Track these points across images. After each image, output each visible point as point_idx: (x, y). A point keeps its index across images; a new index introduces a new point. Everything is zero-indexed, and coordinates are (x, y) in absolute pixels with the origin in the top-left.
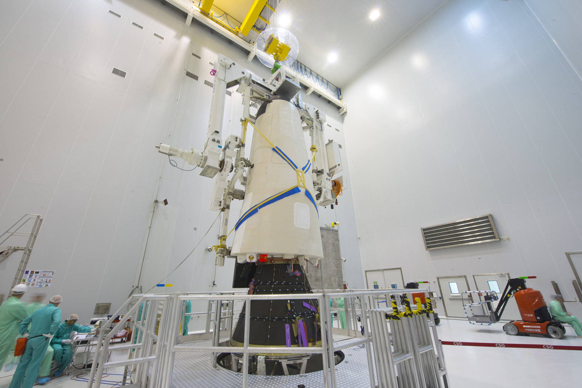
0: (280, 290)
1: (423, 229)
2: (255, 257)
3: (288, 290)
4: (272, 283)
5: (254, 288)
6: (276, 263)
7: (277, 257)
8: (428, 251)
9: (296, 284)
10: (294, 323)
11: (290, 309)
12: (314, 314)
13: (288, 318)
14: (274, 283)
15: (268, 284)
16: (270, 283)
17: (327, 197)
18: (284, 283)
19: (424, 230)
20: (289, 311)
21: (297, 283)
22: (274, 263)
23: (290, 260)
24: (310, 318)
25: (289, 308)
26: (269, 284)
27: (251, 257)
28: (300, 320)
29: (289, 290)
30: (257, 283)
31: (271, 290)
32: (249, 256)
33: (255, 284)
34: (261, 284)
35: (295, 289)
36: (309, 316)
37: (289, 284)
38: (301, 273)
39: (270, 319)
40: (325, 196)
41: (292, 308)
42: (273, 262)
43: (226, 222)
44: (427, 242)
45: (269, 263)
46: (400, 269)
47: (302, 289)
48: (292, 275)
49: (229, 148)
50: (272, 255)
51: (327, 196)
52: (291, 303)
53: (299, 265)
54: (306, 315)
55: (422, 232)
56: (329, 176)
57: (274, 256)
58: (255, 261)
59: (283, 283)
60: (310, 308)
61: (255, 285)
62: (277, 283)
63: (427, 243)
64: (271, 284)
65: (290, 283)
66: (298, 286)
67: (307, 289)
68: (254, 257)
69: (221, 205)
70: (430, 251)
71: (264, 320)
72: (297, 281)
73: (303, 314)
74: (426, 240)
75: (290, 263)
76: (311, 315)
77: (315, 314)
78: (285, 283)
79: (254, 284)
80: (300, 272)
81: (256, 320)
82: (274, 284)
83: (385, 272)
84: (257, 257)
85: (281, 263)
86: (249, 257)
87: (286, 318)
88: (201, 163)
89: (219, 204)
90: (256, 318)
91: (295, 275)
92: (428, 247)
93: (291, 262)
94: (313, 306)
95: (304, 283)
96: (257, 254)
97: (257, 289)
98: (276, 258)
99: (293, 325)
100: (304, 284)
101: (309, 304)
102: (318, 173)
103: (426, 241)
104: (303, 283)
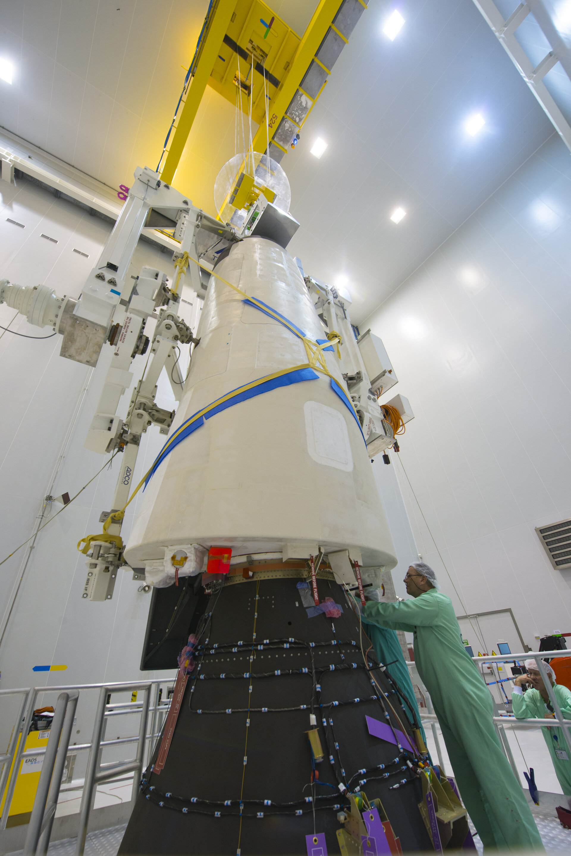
0: (278, 672)
1: (540, 530)
2: (192, 557)
3: (305, 670)
4: (251, 645)
5: (191, 668)
6: (262, 578)
7: (265, 561)
8: (557, 573)
9: (330, 645)
10: (342, 826)
11: (321, 755)
12: (411, 765)
13: (318, 801)
14: (257, 645)
15: (235, 650)
16: (244, 645)
17: (374, 431)
18: (291, 643)
19: (542, 531)
20: (318, 766)
21: (334, 642)
22: (255, 579)
23: (303, 563)
24: (402, 786)
25: (318, 754)
26: (239, 652)
27: (178, 558)
28: (372, 814)
29: (310, 672)
30: (202, 649)
31: (247, 675)
32: (171, 555)
33: (197, 653)
34: (212, 652)
35: (332, 667)
36: (395, 778)
37: (308, 648)
38: (344, 607)
39: (242, 808)
40: (371, 431)
41: (327, 749)
42: (251, 573)
43: (128, 476)
44: (553, 553)
45: (239, 579)
46: (509, 610)
47: (355, 665)
48: (316, 614)
49: (137, 294)
50: (249, 555)
51: (376, 430)
52: (324, 727)
53: (334, 583)
54: (387, 775)
55: (538, 535)
56: (374, 395)
57: (256, 557)
58: (191, 570)
59: (286, 646)
60: (392, 740)
61: (194, 658)
62: (266, 644)
63: (552, 555)
64: (245, 651)
65: (312, 644)
66: (341, 653)
67: (371, 665)
68: (186, 558)
69: (112, 429)
70: (561, 570)
71: (218, 814)
72: (334, 637)
73: (373, 771)
74: (551, 550)
75: (305, 574)
76: (402, 774)
77: (416, 765)
78: (295, 643)
79: (193, 654)
80: (340, 606)
81: (185, 810)
82: (257, 650)
83: (480, 619)
84: (196, 556)
85: (278, 577)
86: (173, 558)
87: (310, 803)
88: (57, 316)
89: (107, 425)
90: (187, 803)
91: (324, 614)
92: (558, 563)
93: (310, 571)
94: (401, 730)
95: (358, 641)
96: (197, 546)
97: (200, 673)
98: (260, 561)
99: (341, 837)
100: (357, 647)
101: (387, 721)
102: (349, 382)
103: (551, 552)
104: (354, 643)
